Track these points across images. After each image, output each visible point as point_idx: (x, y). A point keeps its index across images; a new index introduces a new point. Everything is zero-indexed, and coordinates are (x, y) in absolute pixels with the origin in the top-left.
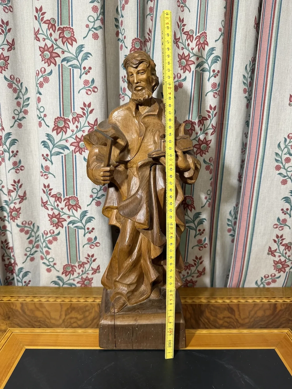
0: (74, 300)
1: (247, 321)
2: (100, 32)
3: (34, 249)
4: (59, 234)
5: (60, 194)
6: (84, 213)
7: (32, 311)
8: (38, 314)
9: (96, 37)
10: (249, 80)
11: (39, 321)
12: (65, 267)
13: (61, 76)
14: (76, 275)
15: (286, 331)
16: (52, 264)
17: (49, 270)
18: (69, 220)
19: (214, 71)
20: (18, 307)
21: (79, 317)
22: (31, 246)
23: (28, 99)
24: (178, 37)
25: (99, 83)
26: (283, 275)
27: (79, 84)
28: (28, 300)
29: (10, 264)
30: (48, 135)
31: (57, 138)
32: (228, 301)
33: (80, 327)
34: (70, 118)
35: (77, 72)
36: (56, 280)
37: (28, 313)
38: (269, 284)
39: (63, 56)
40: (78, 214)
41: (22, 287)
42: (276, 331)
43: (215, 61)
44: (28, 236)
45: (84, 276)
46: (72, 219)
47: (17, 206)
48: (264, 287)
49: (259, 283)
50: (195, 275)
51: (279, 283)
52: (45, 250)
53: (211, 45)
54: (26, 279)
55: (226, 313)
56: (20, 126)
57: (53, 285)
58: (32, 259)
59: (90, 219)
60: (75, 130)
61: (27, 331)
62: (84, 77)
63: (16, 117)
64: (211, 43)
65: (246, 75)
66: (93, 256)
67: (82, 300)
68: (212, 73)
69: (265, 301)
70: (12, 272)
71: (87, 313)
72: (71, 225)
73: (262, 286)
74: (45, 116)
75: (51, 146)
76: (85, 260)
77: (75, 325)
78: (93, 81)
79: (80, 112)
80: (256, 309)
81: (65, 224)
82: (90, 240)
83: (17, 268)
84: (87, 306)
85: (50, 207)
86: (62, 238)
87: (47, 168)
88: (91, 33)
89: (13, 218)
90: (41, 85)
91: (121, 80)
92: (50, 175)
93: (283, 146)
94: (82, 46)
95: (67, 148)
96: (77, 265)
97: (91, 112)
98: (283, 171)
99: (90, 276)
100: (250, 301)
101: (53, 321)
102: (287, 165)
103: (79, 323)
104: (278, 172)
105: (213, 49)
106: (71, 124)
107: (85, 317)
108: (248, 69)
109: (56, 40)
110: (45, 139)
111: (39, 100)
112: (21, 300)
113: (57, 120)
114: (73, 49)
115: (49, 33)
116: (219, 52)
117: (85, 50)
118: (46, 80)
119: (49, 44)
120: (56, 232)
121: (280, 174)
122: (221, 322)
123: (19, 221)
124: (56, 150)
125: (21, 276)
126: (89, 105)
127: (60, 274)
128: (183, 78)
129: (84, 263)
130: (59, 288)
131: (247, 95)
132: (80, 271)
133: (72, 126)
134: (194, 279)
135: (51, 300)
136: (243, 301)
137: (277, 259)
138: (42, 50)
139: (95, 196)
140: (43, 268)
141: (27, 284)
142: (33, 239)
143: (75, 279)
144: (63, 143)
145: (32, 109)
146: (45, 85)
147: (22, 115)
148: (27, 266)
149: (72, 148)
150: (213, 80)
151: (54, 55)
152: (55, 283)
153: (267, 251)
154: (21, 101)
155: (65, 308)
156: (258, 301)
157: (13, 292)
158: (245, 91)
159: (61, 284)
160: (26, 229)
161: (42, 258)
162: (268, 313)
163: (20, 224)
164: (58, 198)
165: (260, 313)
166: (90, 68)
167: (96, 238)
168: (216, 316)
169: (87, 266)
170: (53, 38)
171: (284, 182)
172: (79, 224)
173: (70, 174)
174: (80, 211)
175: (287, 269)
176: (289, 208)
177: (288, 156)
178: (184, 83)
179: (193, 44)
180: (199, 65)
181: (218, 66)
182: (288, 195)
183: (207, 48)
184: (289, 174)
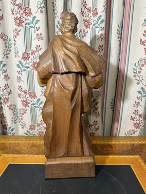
0: (35, 142)
1: (118, 152)
2: (44, 10)
3: (16, 118)
4: (27, 110)
5: (26, 90)
6: (39, 100)
7: (14, 147)
8: (17, 148)
9: (42, 12)
10: (120, 32)
11: (17, 151)
12: (30, 126)
14: (36, 130)
15: (137, 156)
16: (24, 125)
17: (23, 128)
18: (31, 103)
19: (101, 27)
20: (8, 145)
21: (36, 149)
22: (15, 116)
23: (11, 44)
24: (83, 11)
25: (44, 35)
26: (138, 130)
27: (34, 36)
28: (13, 142)
29: (5, 125)
30: (20, 61)
31: (24, 63)
32: (110, 143)
33: (36, 154)
34: (30, 53)
35: (33, 30)
36: (27, 132)
37: (12, 147)
38: (131, 134)
39: (26, 22)
40: (36, 100)
41: (10, 136)
42: (132, 157)
43: (102, 22)
44: (13, 111)
45: (40, 131)
46: (33, 102)
47: (7, 97)
48: (129, 136)
49: (127, 134)
50: (94, 130)
51: (137, 134)
52: (20, 118)
53: (99, 14)
54: (13, 132)
55: (109, 148)
56: (7, 57)
57: (25, 135)
58: (15, 123)
59: (41, 103)
60: (33, 58)
61: (11, 156)
62: (37, 32)
63: (5, 53)
64: (100, 13)
65: (119, 29)
67: (38, 142)
68: (100, 29)
69: (129, 142)
70: (6, 129)
71: (40, 148)
72: (32, 106)
74: (18, 52)
75: (21, 67)
76: (40, 123)
77: (34, 153)
78: (41, 34)
79: (35, 50)
80: (124, 146)
81: (29, 105)
83: (8, 127)
84: (40, 144)
85: (22, 97)
86: (28, 112)
87: (20, 78)
88: (39, 10)
89: (5, 103)
90: (16, 37)
91: (56, 33)
92: (21, 81)
93: (137, 65)
94: (35, 17)
95: (29, 68)
96: (36, 125)
97: (40, 49)
98: (137, 78)
99: (43, 131)
100: (121, 142)
101: (23, 151)
102: (139, 75)
103: (36, 152)
104: (135, 78)
105: (100, 16)
106: (30, 56)
107: (39, 150)
108: (120, 26)
109: (22, 14)
110: (19, 63)
111: (15, 44)
112: (9, 142)
113: (24, 54)
114: (31, 18)
115: (18, 11)
116: (103, 18)
117: (36, 19)
118: (18, 34)
119: (19, 16)
120: (25, 109)
122: (105, 152)
123: (8, 104)
124: (24, 68)
125: (10, 130)
126: (39, 46)
127: (28, 130)
128: (86, 31)
130: (28, 136)
131: (119, 39)
132: (38, 128)
133: (31, 57)
134: (94, 132)
135: (24, 142)
136: (117, 143)
137: (135, 122)
138: (16, 19)
139: (43, 91)
140: (20, 127)
141: (13, 135)
142: (15, 113)
143: (35, 132)
144: (27, 65)
145: (12, 49)
146: (17, 36)
147: (8, 52)
148: (13, 126)
149: (31, 68)
150: (101, 32)
151: (21, 21)
152: (26, 134)
153: (130, 118)
154: (8, 45)
155: (30, 146)
156: (125, 142)
157: (6, 138)
158: (118, 38)
159: (29, 134)
160: (12, 108)
161: (19, 122)
162: (129, 148)
163: (9, 105)
164: (25, 92)
165: (125, 148)
166: (39, 28)
168: (103, 149)
169: (41, 126)
170: (20, 13)
171: (138, 83)
172: (36, 105)
173: (31, 80)
174: (36, 99)
175: (141, 127)
176: (141, 96)
177: (140, 70)
178: (87, 34)
179: (91, 14)
180: (94, 25)
181: (103, 25)
182: (140, 90)
183: (98, 16)
184: (141, 79)
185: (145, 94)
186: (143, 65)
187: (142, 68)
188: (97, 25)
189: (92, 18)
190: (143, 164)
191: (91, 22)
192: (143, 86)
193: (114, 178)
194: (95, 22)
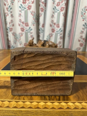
26: (82, 48)
30: (21, 5)
31: (23, 5)
40: (28, 28)
44: (15, 37)
47: (12, 28)
52: (19, 39)
59: (31, 30)
60: (28, 3)
63: (12, 1)
72: (26, 31)
82: (31, 36)
85: (21, 26)
86: (24, 35)
87: (20, 14)
92: (21, 17)
93: (83, 10)
98: (83, 17)
102: (84, 15)
120: (23, 33)
124: (23, 9)
127: (23, 46)
137: (80, 43)
140: (19, 44)
144: (25, 7)
148: (14, 45)
149: (27, 8)
153: (78, 41)
163: (13, 33)
164: (23, 23)
171: (83, 20)
172: (29, 31)
175: (83, 46)
176: (84, 28)
177: (85, 13)
182: (84, 24)
184: (85, 18)
185: (86, 27)
187: (86, 11)
192: (86, 22)
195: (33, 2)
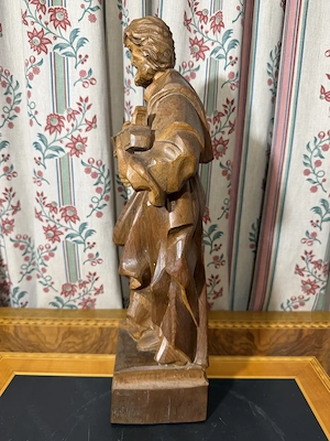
0: (74, 324)
1: (267, 347)
2: (98, 14)
3: (31, 267)
4: (55, 249)
5: (55, 203)
6: (84, 226)
7: (26, 334)
8: (32, 338)
9: (92, 19)
10: (275, 69)
11: (33, 346)
12: (64, 286)
13: (53, 66)
14: (76, 295)
15: (310, 359)
16: (49, 283)
17: (46, 290)
18: (66, 234)
19: (231, 58)
20: (11, 331)
21: (78, 341)
22: (27, 263)
23: (20, 94)
24: (189, 18)
25: (98, 73)
26: (312, 297)
27: (74, 75)
28: (23, 322)
29: (5, 284)
30: (40, 135)
31: (50, 138)
32: (247, 326)
33: (77, 352)
34: (65, 115)
35: (72, 61)
36: (55, 301)
37: (21, 336)
38: (296, 307)
39: (55, 43)
40: (76, 226)
41: (17, 309)
42: (298, 359)
43: (232, 45)
44: (23, 251)
45: (86, 297)
46: (70, 232)
47: (10, 218)
48: (291, 311)
49: (285, 306)
50: (212, 297)
51: (308, 307)
52: (41, 267)
53: (227, 27)
54: (23, 300)
55: (245, 339)
56: (11, 125)
57: (51, 307)
58: (29, 278)
59: (90, 233)
60: (71, 128)
61: (19, 355)
62: (80, 67)
63: (6, 116)
64: (228, 25)
65: (271, 63)
66: (95, 274)
67: (82, 323)
68: (229, 61)
69: (291, 326)
70: (7, 292)
71: (87, 338)
72: (68, 239)
73: (288, 310)
74: (36, 112)
75: (44, 147)
76: (87, 279)
77: (71, 350)
78: (90, 71)
79: (76, 108)
80: (279, 335)
81: (62, 238)
82: (91, 256)
83: (12, 288)
84: (86, 330)
85: (44, 218)
86: (59, 253)
87: (40, 173)
88: (87, 14)
89: (6, 232)
90: (31, 77)
91: (125, 70)
92: (43, 182)
93: (312, 147)
94: (77, 30)
95: (62, 150)
96: (77, 284)
97: (89, 107)
98: (312, 176)
99: (92, 297)
100: (274, 326)
101: (48, 346)
102: (317, 170)
103: (77, 348)
104: (307, 177)
105: (229, 32)
106: (66, 122)
107: (84, 342)
108: (274, 56)
109: (47, 24)
110: (38, 140)
111: (29, 94)
112: (14, 323)
113: (50, 117)
114: (67, 34)
115: (38, 15)
116: (236, 35)
117: (80, 35)
118: (37, 71)
119: (39, 29)
120: (53, 247)
121: (309, 180)
122: (237, 349)
123: (13, 235)
124: (50, 152)
125: (16, 296)
126: (87, 100)
127: (58, 295)
128: (195, 67)
129: (85, 283)
130: (58, 310)
131: (272, 86)
132: (81, 291)
133: (67, 124)
134: (211, 301)
135: (48, 323)
136: (264, 326)
137: (306, 279)
138: (31, 35)
139: (95, 205)
140: (40, 288)
141: (24, 306)
142: (29, 255)
143: (75, 300)
144: (58, 144)
145: (23, 106)
146: (35, 76)
147: (13, 113)
148: (23, 286)
149: (68, 150)
150: (231, 69)
151: (45, 41)
152: (54, 304)
153: (294, 270)
154: (12, 97)
155: (62, 332)
156: (282, 326)
157: (7, 314)
158: (270, 82)
159: (61, 306)
160: (21, 244)
161: (38, 277)
162: (292, 339)
163: (14, 238)
164: (53, 208)
165: (283, 340)
166: (87, 56)
167: (97, 254)
168: (232, 342)
169: (89, 286)
170: (43, 21)
171: (314, 190)
172: (78, 238)
173: (66, 180)
174: (78, 223)
175: (317, 291)
176: (320, 219)
177: (318, 158)
178: (197, 73)
179: (207, 27)
180: (214, 51)
181: (235, 52)
182: (319, 204)
183: (223, 31)
184: (320, 180)
185: (328, 216)
186: (326, 148)
187: (323, 153)
188: (221, 52)
189: (210, 34)
190: (324, 377)
191: (208, 44)
192: (326, 197)
193: (259, 410)
194: (216, 45)
195: (91, 125)
